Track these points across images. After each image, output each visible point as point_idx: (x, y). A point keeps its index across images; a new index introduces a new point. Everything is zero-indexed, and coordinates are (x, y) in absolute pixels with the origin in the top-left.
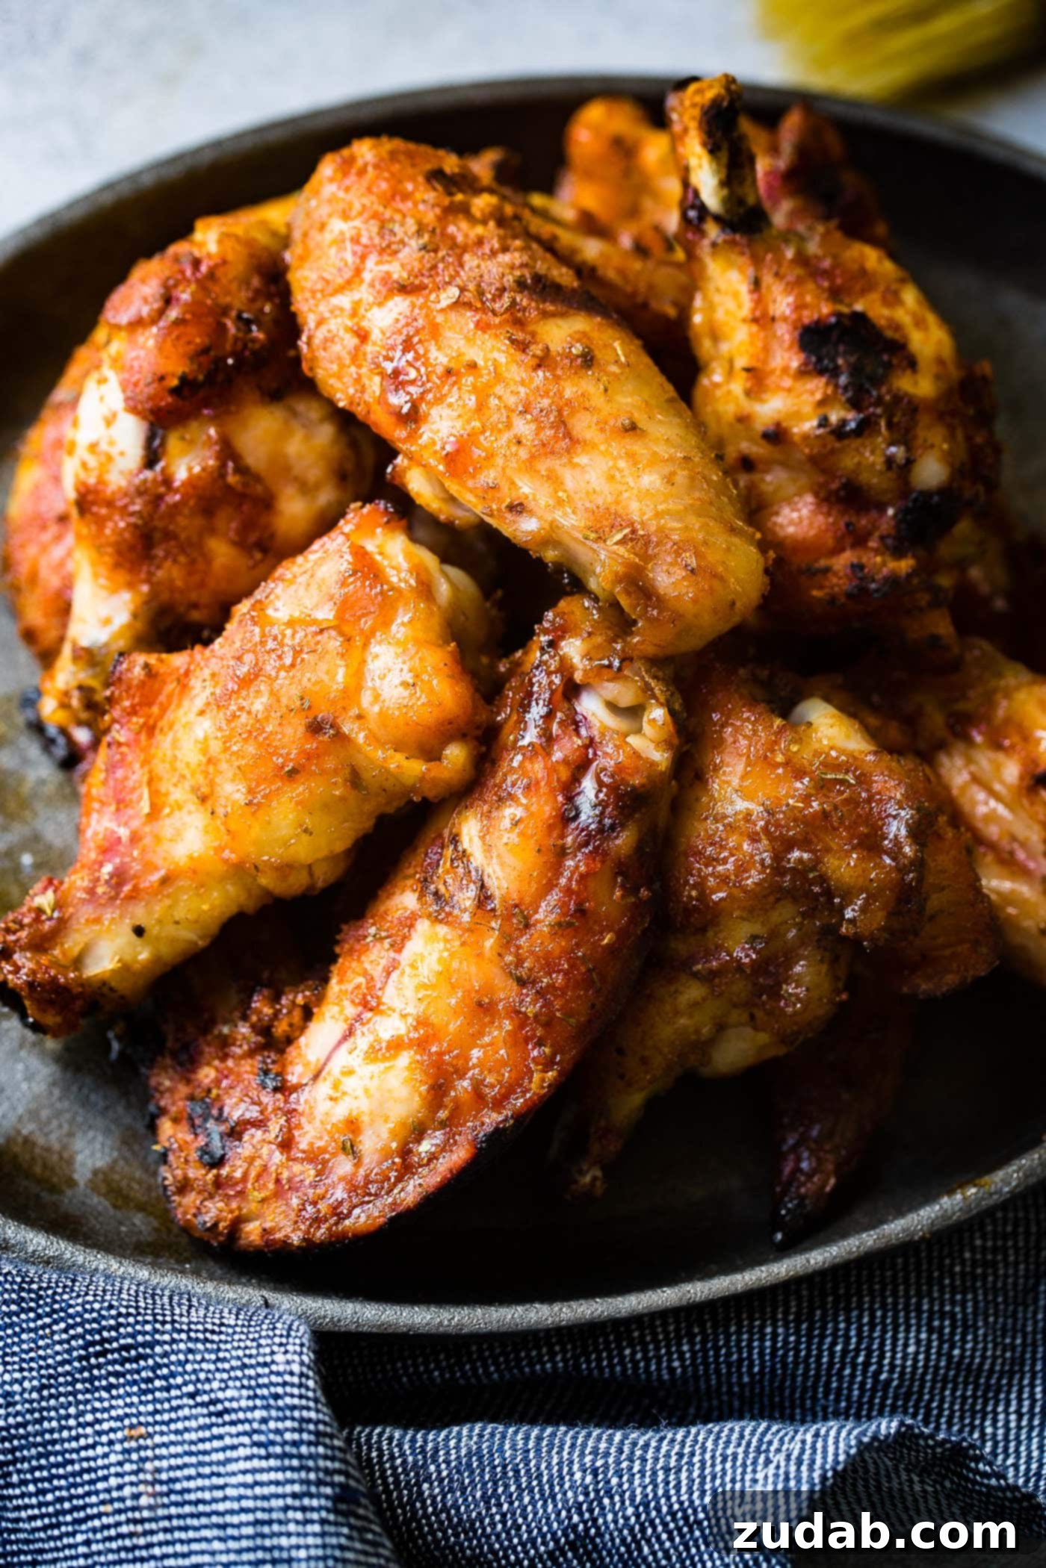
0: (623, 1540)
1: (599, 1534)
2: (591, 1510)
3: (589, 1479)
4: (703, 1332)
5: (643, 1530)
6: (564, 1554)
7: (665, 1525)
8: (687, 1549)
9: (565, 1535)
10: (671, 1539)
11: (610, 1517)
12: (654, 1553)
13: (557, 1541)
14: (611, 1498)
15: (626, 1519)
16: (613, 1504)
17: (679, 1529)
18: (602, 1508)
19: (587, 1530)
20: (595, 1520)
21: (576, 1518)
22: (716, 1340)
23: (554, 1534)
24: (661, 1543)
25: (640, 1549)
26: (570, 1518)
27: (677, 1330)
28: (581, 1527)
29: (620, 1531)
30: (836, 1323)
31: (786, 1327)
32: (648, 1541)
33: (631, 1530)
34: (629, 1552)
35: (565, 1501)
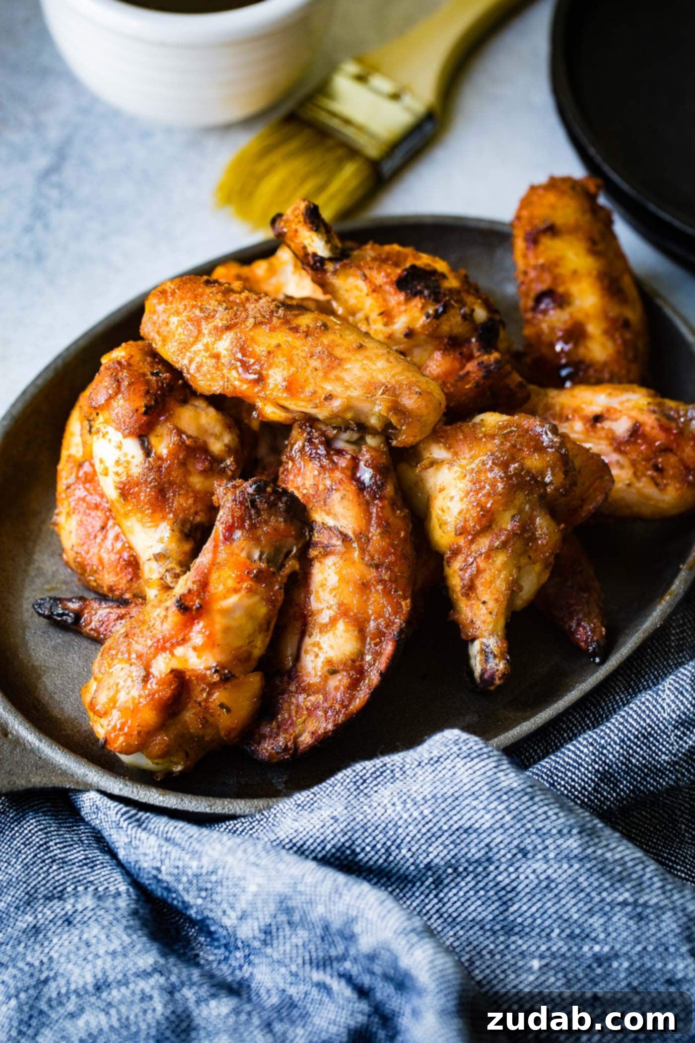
0: (622, 762)
1: (610, 767)
2: (600, 759)
3: (591, 748)
4: (591, 712)
5: (628, 753)
6: (599, 786)
7: (635, 744)
8: (651, 749)
9: (596, 776)
10: (642, 749)
11: (611, 756)
12: (638, 760)
13: (593, 781)
14: (606, 748)
15: (618, 752)
16: (608, 751)
17: (642, 742)
18: (604, 755)
19: (604, 769)
20: (604, 762)
21: (596, 766)
22: (599, 712)
23: (591, 779)
24: (638, 753)
25: (631, 762)
26: (594, 768)
27: (581, 716)
28: (601, 769)
29: (618, 759)
30: (642, 683)
31: (623, 693)
32: (632, 756)
33: (623, 755)
34: (627, 766)
35: (587, 763)
